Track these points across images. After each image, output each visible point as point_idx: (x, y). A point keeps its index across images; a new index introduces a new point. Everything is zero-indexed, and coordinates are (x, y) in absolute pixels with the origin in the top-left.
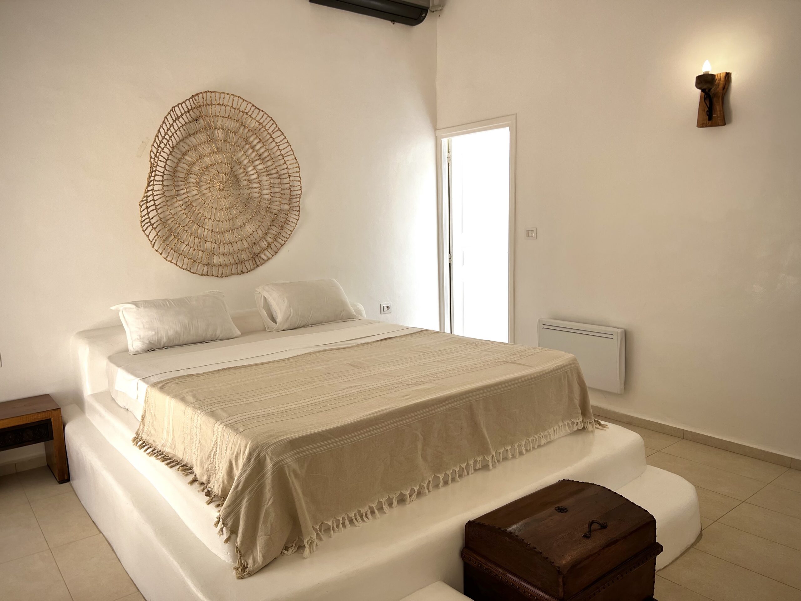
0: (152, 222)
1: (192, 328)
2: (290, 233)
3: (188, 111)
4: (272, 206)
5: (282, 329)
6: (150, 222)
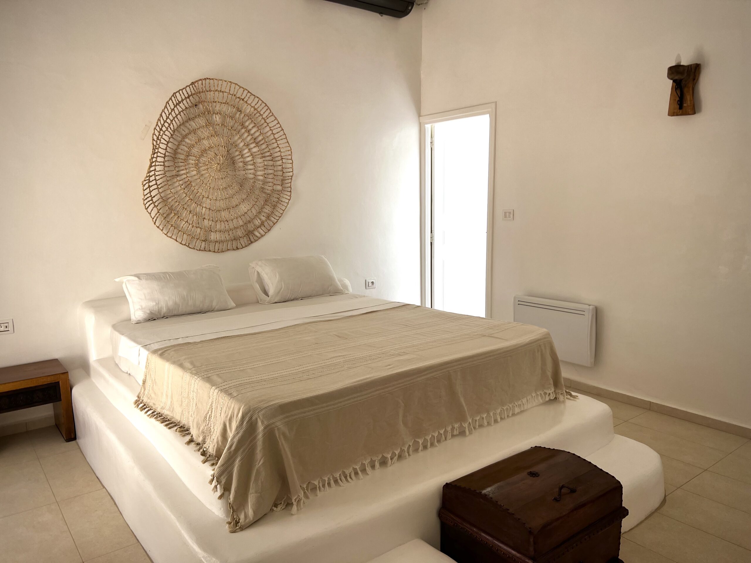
0: (154, 201)
1: (190, 299)
2: (281, 212)
3: (189, 97)
4: (267, 187)
5: (274, 302)
6: (152, 200)
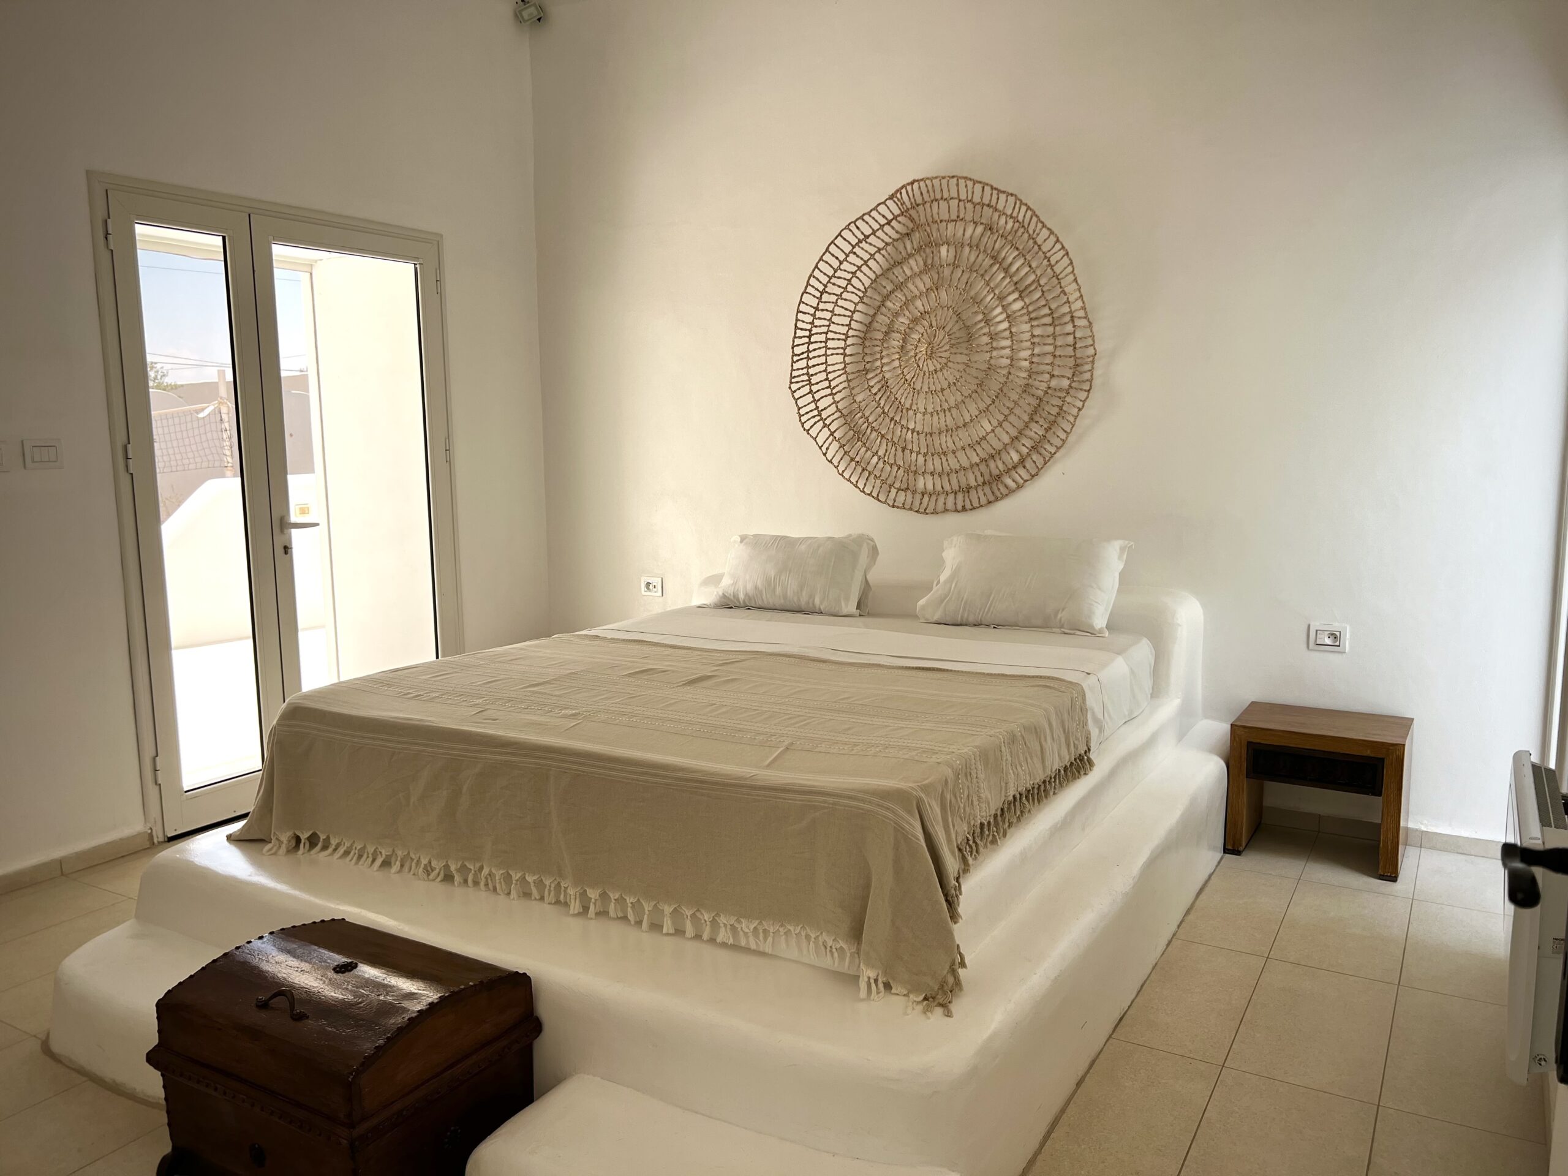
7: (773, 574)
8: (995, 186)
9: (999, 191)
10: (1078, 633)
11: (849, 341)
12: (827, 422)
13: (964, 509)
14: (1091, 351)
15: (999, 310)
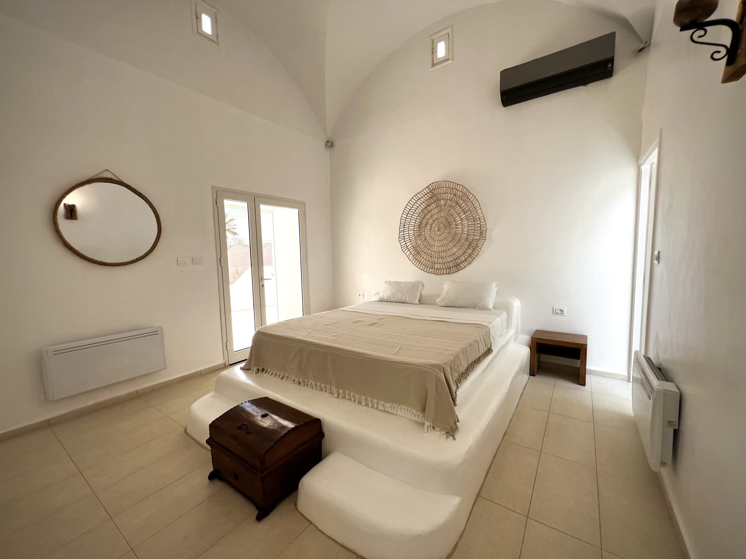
7: (394, 292)
8: (456, 183)
9: (458, 184)
10: (484, 309)
11: (415, 227)
12: (409, 249)
13: (449, 273)
14: (485, 228)
15: (458, 217)
